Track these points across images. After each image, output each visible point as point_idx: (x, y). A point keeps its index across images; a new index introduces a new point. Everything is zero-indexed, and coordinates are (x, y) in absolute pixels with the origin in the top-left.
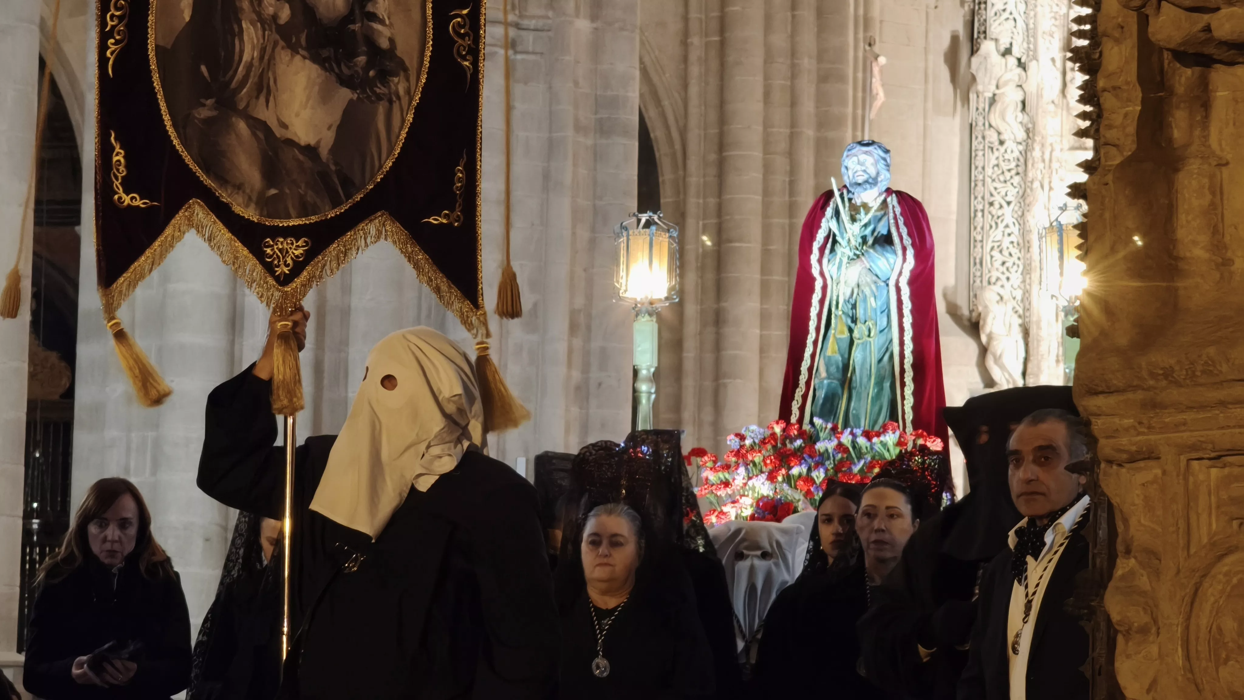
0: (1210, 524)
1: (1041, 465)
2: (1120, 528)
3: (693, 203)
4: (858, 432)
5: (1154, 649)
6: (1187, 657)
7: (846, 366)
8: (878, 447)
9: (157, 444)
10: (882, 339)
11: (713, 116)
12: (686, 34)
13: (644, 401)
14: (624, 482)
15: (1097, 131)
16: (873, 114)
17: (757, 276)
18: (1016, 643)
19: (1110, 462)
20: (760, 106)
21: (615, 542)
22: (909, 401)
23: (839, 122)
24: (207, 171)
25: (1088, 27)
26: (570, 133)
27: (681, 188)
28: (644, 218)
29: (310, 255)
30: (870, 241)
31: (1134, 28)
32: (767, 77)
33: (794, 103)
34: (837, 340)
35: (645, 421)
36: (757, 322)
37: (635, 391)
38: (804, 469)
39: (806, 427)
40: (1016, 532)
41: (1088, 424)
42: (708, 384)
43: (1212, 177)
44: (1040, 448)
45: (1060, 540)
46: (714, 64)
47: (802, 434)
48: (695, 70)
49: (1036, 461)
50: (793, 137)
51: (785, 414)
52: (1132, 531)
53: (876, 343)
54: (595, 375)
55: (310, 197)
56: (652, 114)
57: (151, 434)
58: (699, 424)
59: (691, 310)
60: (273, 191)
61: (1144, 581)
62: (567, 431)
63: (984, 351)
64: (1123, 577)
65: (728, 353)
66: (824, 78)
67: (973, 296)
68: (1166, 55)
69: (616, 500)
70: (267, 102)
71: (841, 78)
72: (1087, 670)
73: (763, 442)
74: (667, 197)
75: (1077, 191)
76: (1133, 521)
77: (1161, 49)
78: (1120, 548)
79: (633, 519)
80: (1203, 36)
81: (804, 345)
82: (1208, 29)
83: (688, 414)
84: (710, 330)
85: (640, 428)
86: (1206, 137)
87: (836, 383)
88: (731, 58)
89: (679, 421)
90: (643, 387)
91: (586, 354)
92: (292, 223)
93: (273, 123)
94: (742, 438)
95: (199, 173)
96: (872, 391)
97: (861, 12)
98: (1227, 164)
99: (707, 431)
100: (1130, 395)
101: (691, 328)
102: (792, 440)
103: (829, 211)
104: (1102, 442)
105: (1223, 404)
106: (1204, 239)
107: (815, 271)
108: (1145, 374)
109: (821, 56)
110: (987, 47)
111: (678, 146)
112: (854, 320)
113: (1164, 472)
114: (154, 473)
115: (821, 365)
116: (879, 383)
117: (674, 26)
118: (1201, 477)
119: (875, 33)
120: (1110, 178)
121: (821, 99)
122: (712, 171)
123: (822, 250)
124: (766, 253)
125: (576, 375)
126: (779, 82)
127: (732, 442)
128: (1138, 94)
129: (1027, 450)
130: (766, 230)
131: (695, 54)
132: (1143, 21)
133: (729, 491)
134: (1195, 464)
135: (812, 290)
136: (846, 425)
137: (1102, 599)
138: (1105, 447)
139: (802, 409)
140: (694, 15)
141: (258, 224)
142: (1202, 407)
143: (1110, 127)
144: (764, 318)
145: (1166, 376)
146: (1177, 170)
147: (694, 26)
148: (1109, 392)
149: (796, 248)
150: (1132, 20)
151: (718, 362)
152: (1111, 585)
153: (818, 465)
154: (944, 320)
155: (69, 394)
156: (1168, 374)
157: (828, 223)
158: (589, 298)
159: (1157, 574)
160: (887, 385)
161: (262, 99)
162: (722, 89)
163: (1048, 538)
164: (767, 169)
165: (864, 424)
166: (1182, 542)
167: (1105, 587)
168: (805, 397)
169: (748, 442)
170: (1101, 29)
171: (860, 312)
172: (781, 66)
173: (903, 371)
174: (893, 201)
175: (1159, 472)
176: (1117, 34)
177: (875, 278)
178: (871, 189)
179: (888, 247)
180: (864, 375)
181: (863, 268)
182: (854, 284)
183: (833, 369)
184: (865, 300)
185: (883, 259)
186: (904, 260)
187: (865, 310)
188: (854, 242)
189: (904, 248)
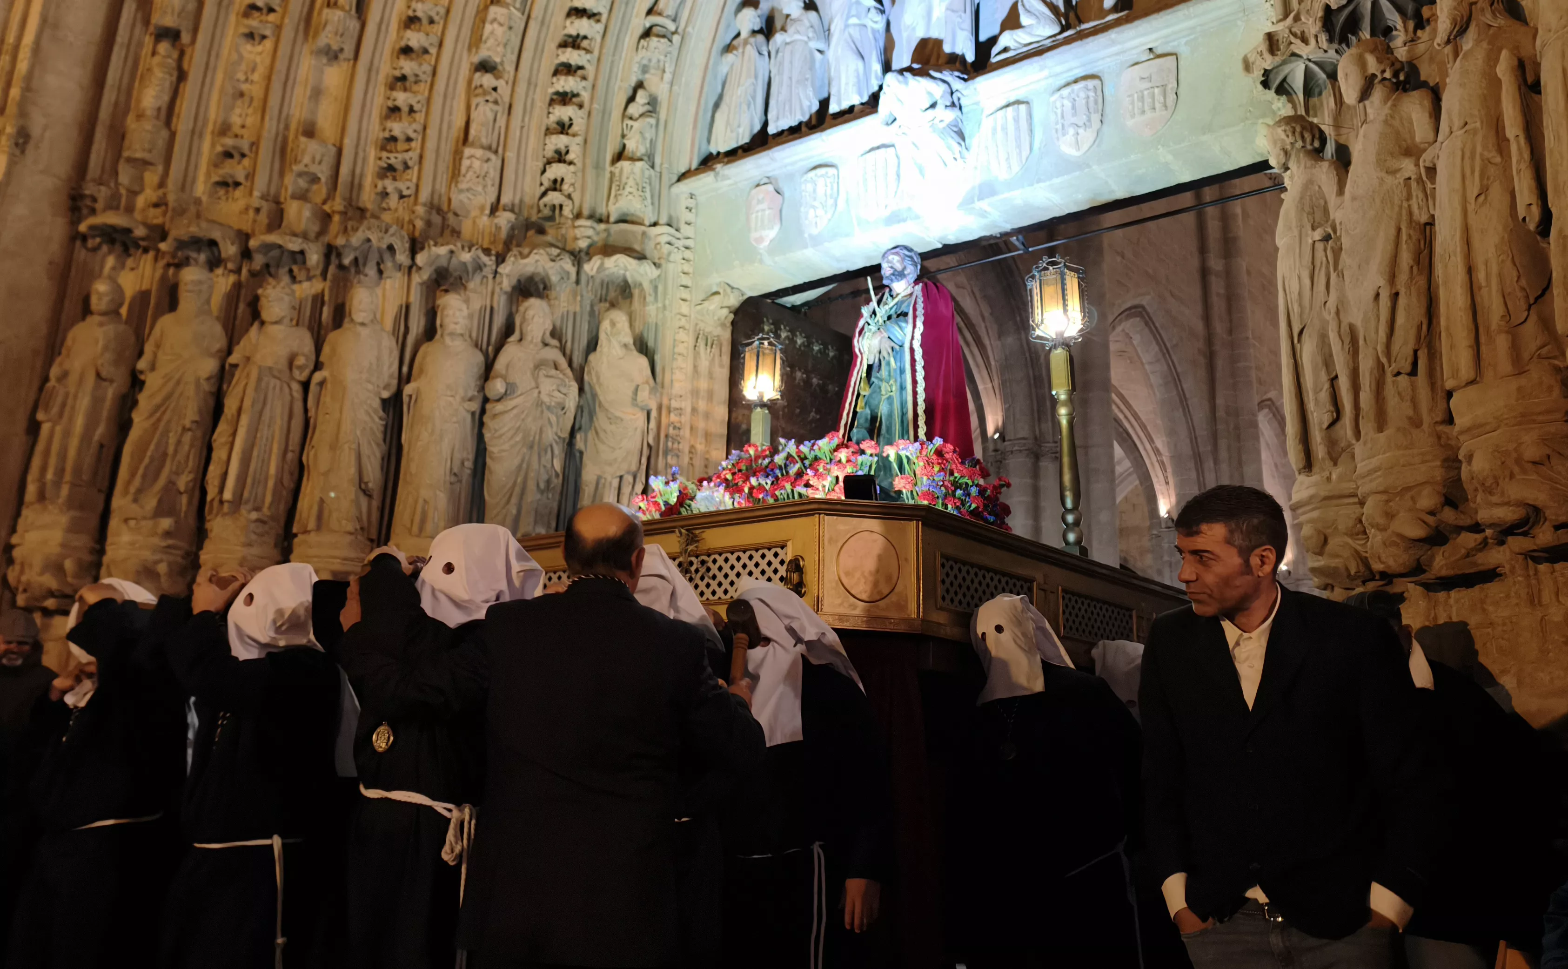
7: (874, 419)
10: (903, 392)
53: (897, 397)
112: (881, 381)
116: (902, 429)
177: (893, 344)
178: (898, 281)
179: (901, 318)
180: (891, 423)
181: (882, 338)
182: (876, 351)
183: (862, 421)
184: (888, 364)
185: (897, 328)
186: (914, 326)
187: (889, 372)
188: (881, 321)
189: (915, 317)
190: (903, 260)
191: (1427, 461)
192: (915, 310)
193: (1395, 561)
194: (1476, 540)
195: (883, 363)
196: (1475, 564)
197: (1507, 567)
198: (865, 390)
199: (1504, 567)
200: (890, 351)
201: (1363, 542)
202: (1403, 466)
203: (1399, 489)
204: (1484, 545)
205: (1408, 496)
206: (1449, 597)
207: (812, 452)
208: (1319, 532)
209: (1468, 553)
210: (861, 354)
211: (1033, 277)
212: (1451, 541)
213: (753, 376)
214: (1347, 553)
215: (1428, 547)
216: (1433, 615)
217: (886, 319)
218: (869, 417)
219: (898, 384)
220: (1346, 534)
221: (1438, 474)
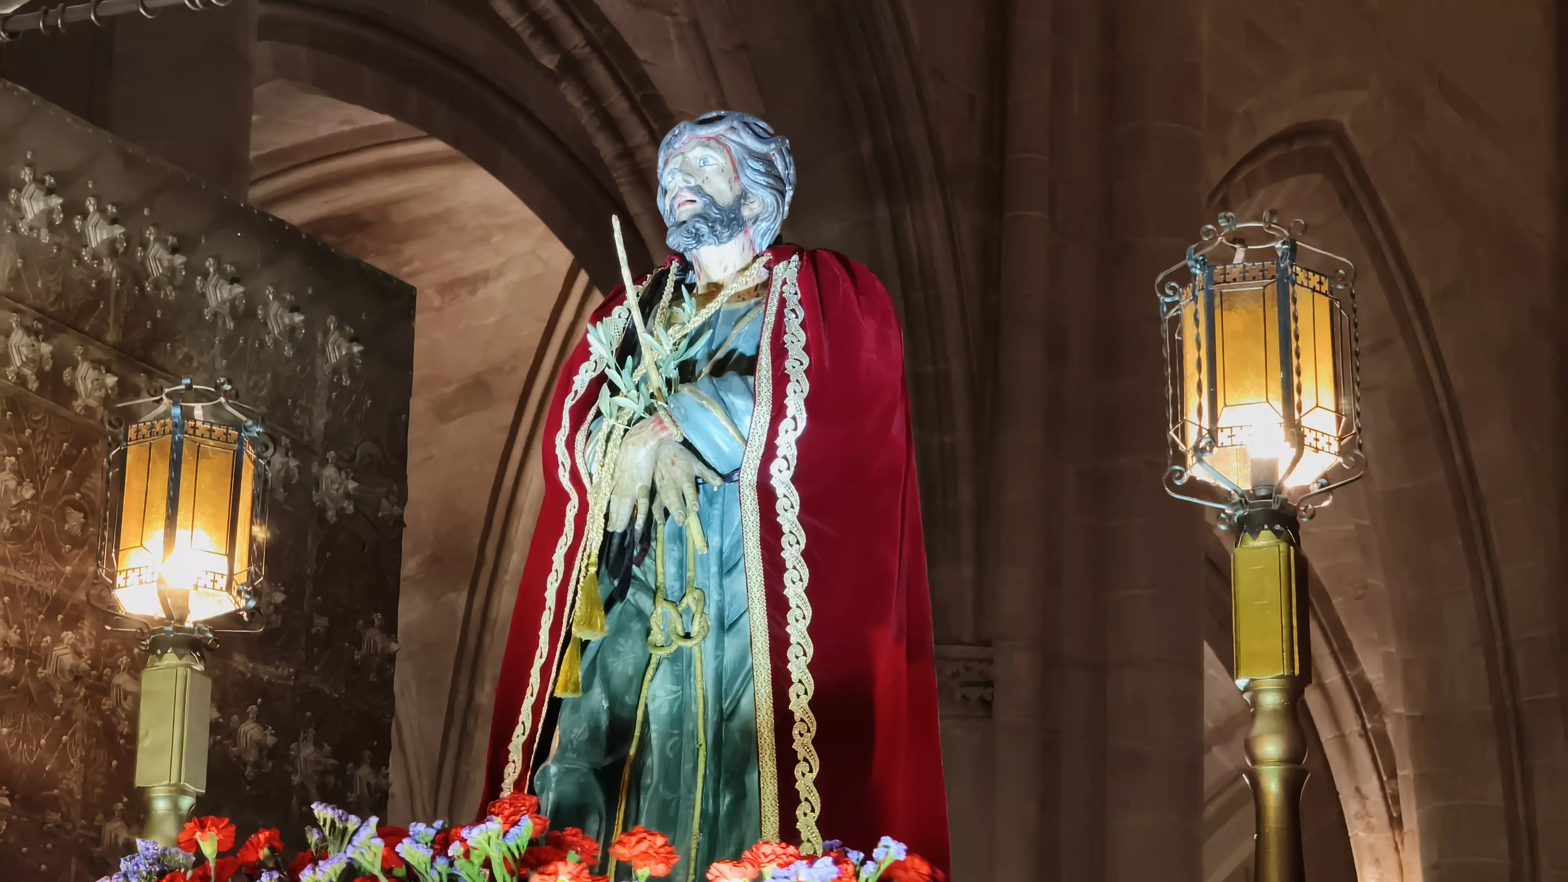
7: (624, 728)
53: (708, 656)
177: (698, 468)
178: (720, 241)
179: (733, 379)
180: (678, 750)
181: (661, 442)
182: (638, 487)
183: (580, 732)
184: (680, 536)
185: (717, 413)
186: (778, 412)
187: (681, 564)
188: (657, 381)
189: (780, 380)
190: (736, 167)
192: (779, 353)
195: (663, 531)
198: (589, 623)
200: (689, 492)
207: (441, 864)
210: (581, 490)
211: (1185, 277)
213: (157, 532)
217: (674, 374)
218: (604, 720)
219: (712, 611)
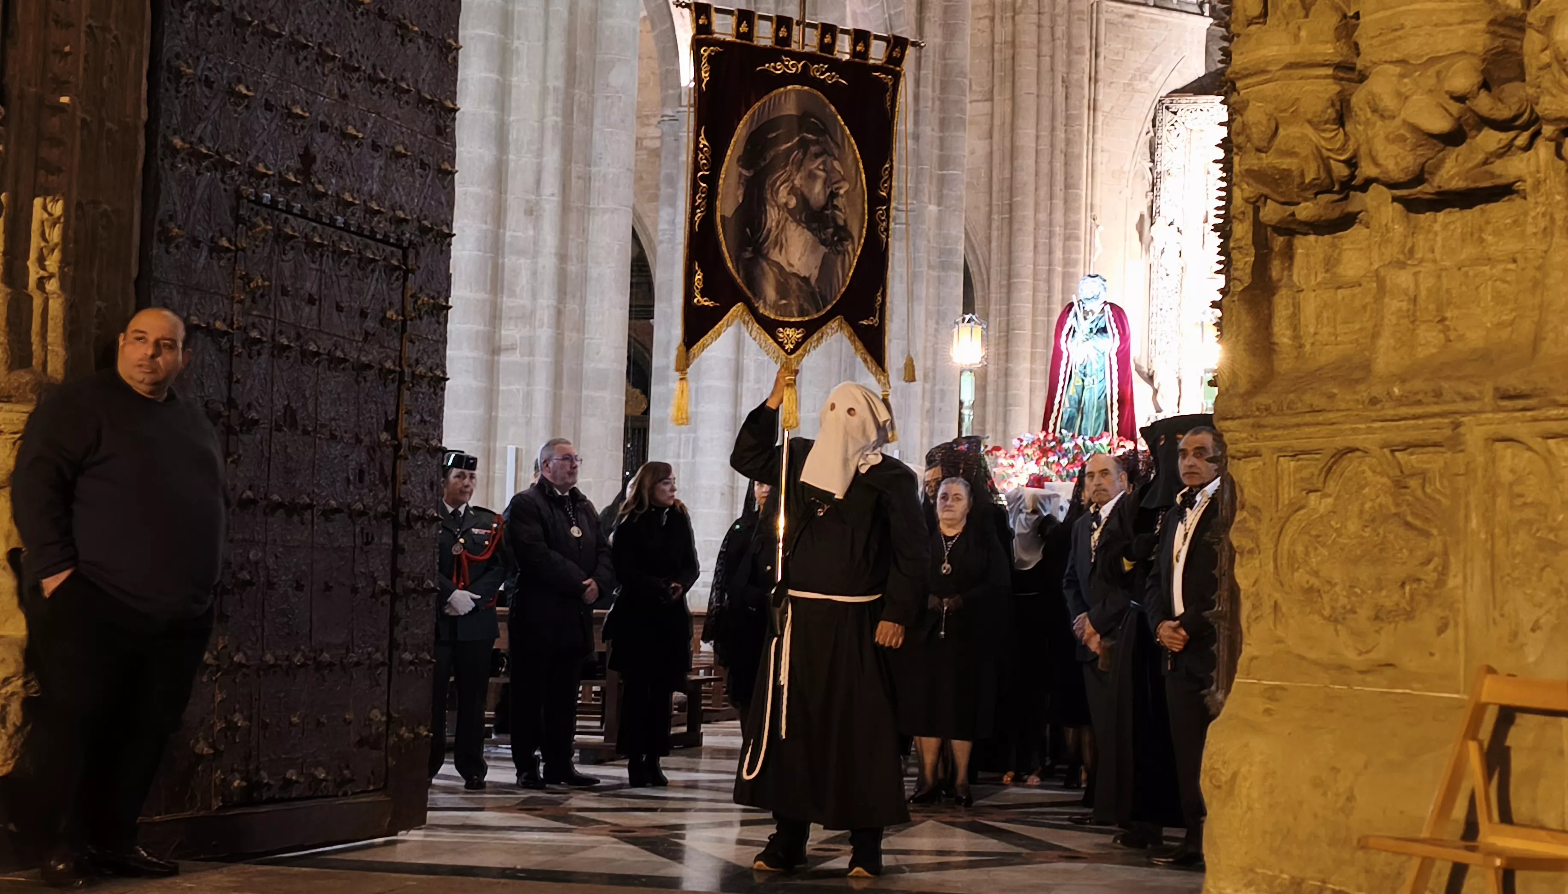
0: (1289, 493)
1: (1198, 458)
2: (1238, 495)
3: (993, 308)
4: (1087, 438)
5: (1257, 563)
6: (1276, 567)
7: (1080, 401)
8: (1098, 446)
9: (695, 440)
10: (1101, 385)
11: (1005, 260)
12: (990, 213)
13: (966, 419)
14: (962, 466)
15: (1228, 271)
16: (1094, 259)
17: (1029, 350)
18: (1178, 556)
19: (1233, 457)
20: (1031, 254)
21: (957, 498)
22: (1116, 420)
23: (1075, 263)
24: (749, 289)
25: (1223, 212)
26: (925, 269)
27: (986, 300)
28: (967, 317)
29: (805, 339)
30: (1095, 331)
31: (1251, 213)
32: (1035, 238)
33: (1050, 252)
34: (1076, 386)
35: (967, 431)
36: (1028, 375)
37: (960, 414)
38: (1056, 458)
39: (1057, 435)
40: (1182, 495)
41: (1221, 436)
42: (1001, 409)
43: (1294, 298)
44: (1197, 448)
45: (1205, 499)
46: (1006, 231)
47: (1054, 439)
48: (995, 234)
49: (1194, 455)
50: (1050, 271)
51: (1045, 427)
52: (1246, 496)
53: (1097, 388)
54: (937, 405)
55: (806, 306)
56: (971, 258)
57: (692, 435)
58: (995, 431)
59: (991, 368)
60: (784, 302)
61: (1251, 524)
62: (922, 436)
63: (1156, 392)
64: (1239, 522)
65: (1011, 392)
66: (1067, 238)
67: (1150, 361)
68: (1269, 229)
69: (956, 475)
70: (781, 251)
71: (1077, 239)
72: (1216, 572)
73: (1033, 443)
74: (978, 304)
75: (1215, 305)
76: (1246, 491)
77: (1267, 226)
78: (1238, 504)
79: (966, 486)
80: (1291, 218)
81: (1056, 390)
82: (1293, 214)
83: (988, 427)
84: (1002, 380)
85: (964, 435)
86: (1291, 276)
87: (1074, 410)
88: (1016, 226)
89: (983, 431)
90: (966, 412)
91: (933, 392)
92: (793, 320)
93: (784, 264)
94: (1021, 441)
95: (745, 289)
96: (1095, 415)
97: (1089, 201)
98: (1302, 291)
99: (1000, 436)
100: (1245, 421)
101: (991, 378)
102: (1050, 442)
103: (1072, 314)
104: (1229, 447)
105: (1298, 425)
106: (1289, 333)
107: (1063, 347)
108: (1254, 408)
109: (1066, 225)
110: (1159, 220)
111: (985, 277)
112: (1085, 375)
113: (1264, 464)
114: (693, 457)
115: (1065, 399)
116: (1099, 410)
117: (984, 209)
118: (1286, 466)
119: (1096, 212)
120: (1236, 298)
121: (1066, 250)
122: (1004, 290)
123: (1067, 335)
124: (1034, 336)
125: (927, 405)
126: (1042, 241)
127: (1016, 443)
128: (1253, 251)
129: (1190, 449)
130: (1034, 323)
131: (995, 224)
132: (1256, 210)
133: (1014, 470)
134: (1282, 459)
135: (1061, 359)
136: (1079, 434)
137: (1228, 533)
138: (1231, 449)
139: (1055, 424)
140: (994, 202)
141: (774, 320)
142: (1285, 427)
143: (1236, 269)
144: (1033, 373)
145: (1266, 410)
146: (1274, 294)
147: (995, 209)
148: (1233, 419)
149: (1053, 333)
150: (1250, 210)
151: (1006, 398)
152: (1233, 526)
153: (1064, 456)
154: (1135, 376)
155: (647, 412)
156: (1268, 409)
157: (1070, 321)
158: (935, 361)
159: (1259, 520)
160: (1103, 412)
161: (777, 249)
162: (1010, 244)
163: (1198, 498)
164: (1035, 290)
165: (1090, 433)
166: (1273, 503)
167: (1230, 527)
168: (1057, 418)
169: (1024, 443)
170: (1232, 214)
171: (1088, 371)
172: (1043, 232)
173: (1112, 404)
174: (1108, 308)
175: (1260, 463)
176: (1241, 217)
180: (1090, 405)
191: (1470, 22)
193: (1397, 164)
194: (1500, 141)
196: (1492, 175)
197: (1530, 181)
199: (1524, 181)
201: (1333, 134)
202: (1436, 25)
203: (1425, 59)
204: (1507, 150)
205: (1432, 71)
206: (1435, 221)
208: (1270, 116)
209: (1487, 159)
212: (1468, 140)
214: (1304, 150)
215: (1441, 146)
216: (1409, 245)
220: (1310, 122)
221: (1481, 42)
